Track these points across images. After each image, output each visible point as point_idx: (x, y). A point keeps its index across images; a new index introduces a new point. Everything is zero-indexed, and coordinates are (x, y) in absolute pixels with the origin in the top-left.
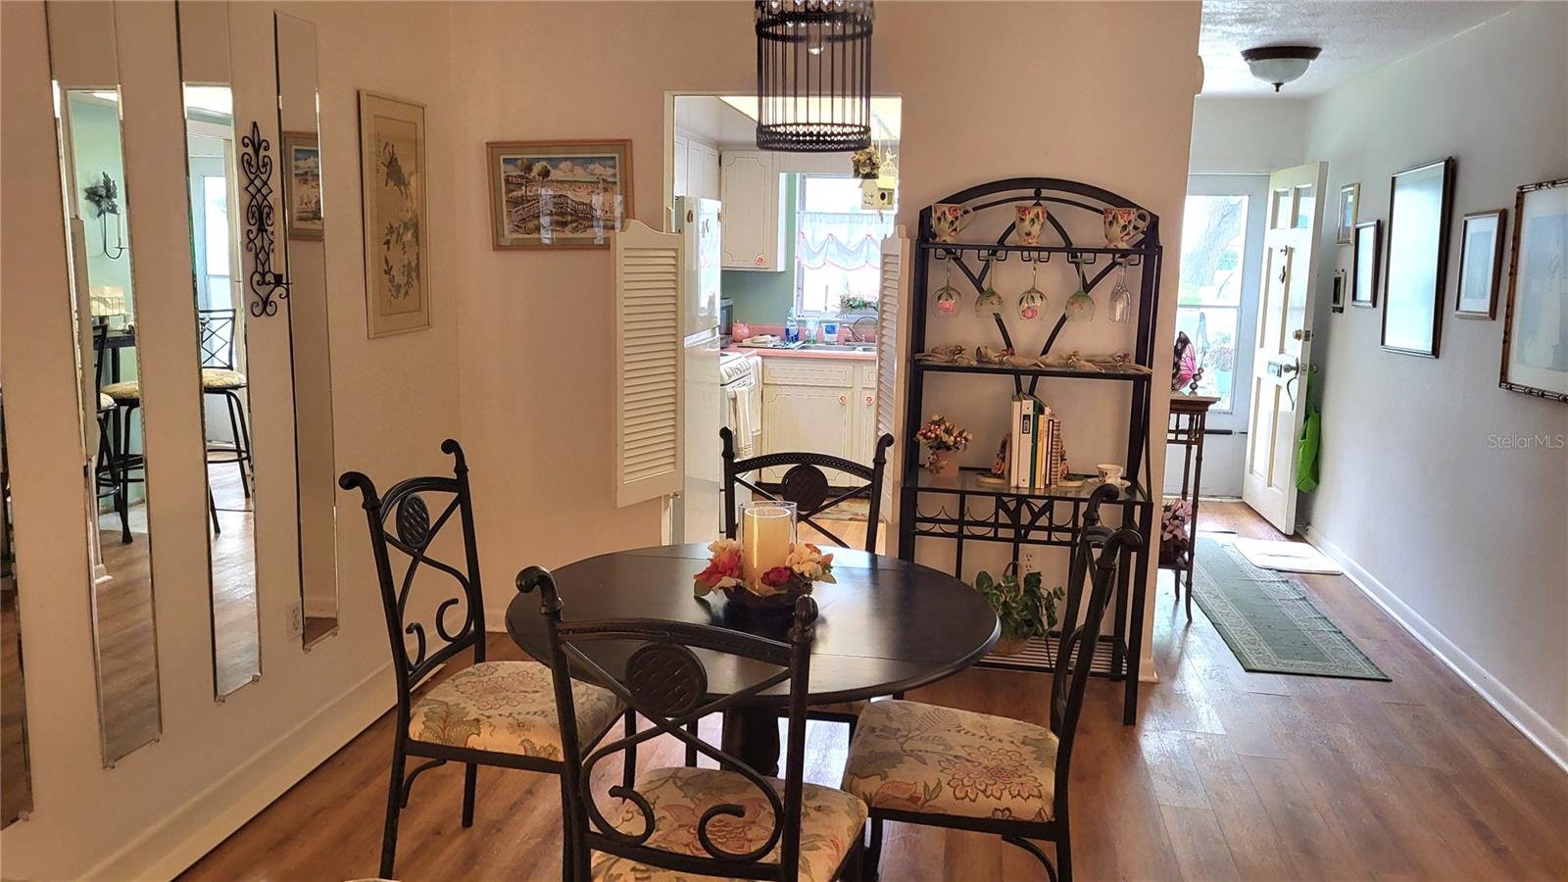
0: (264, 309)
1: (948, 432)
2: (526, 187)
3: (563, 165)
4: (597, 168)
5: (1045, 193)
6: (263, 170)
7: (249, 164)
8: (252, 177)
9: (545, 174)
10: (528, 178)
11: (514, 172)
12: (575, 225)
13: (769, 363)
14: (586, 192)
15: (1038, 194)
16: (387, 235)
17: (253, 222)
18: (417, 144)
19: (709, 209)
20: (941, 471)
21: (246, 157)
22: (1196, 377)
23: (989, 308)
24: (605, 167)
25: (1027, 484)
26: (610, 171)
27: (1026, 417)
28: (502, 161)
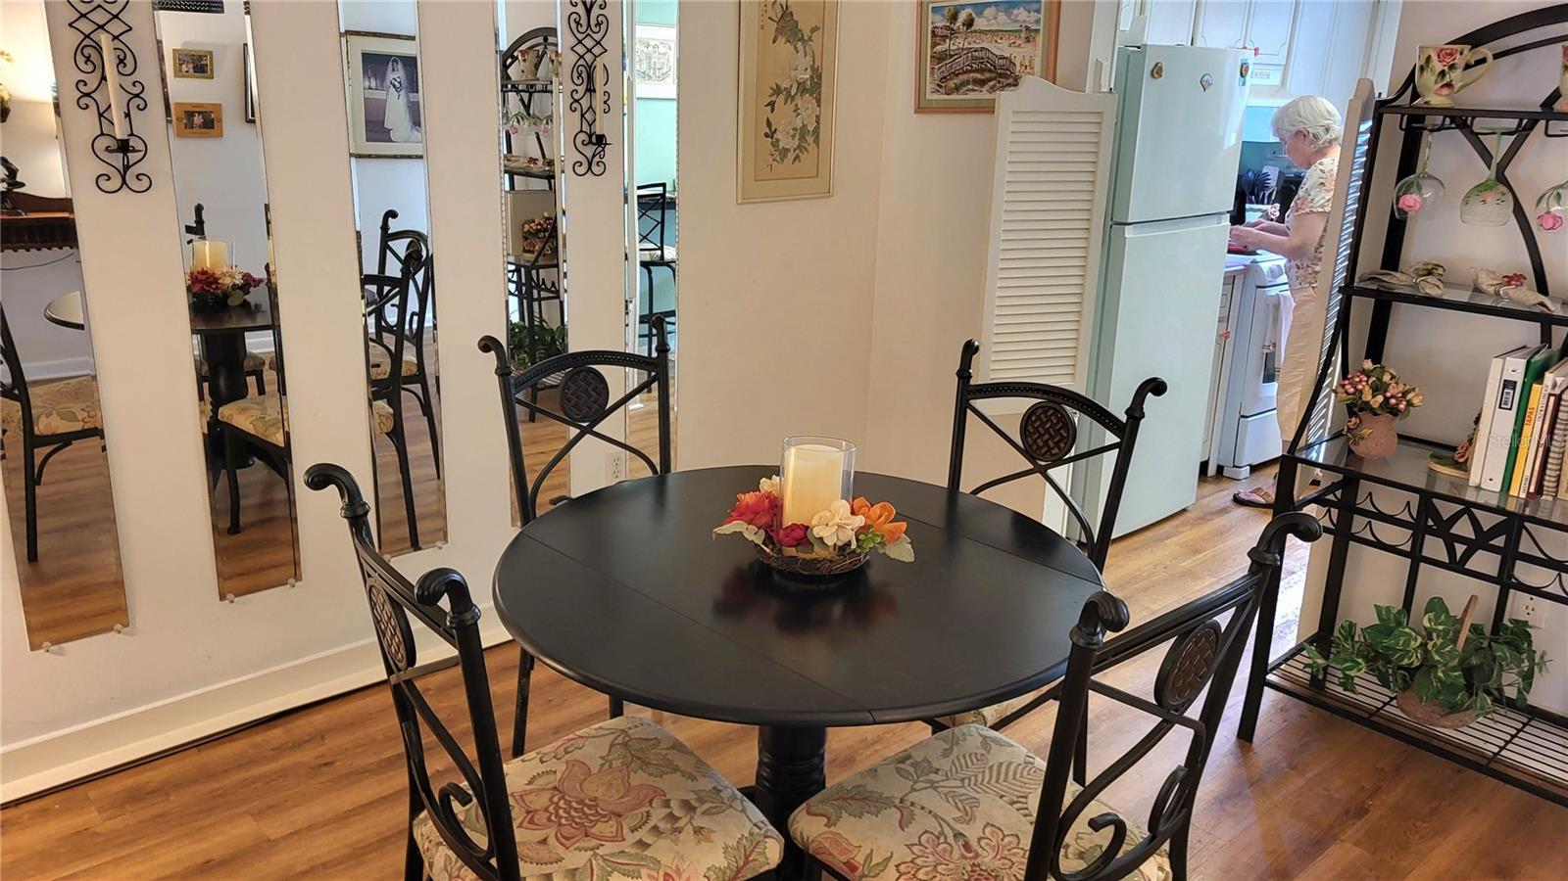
0: (590, 168)
2: (950, 40)
3: (988, 11)
4: (1022, 14)
6: (596, 29)
7: (578, 24)
8: (580, 37)
9: (969, 23)
10: (953, 30)
11: (941, 22)
12: (993, 83)
14: (1006, 44)
16: (772, 95)
17: (579, 82)
20: (1361, 442)
21: (574, 16)
24: (1029, 12)
25: (1496, 486)
26: (1034, 16)
27: (1509, 384)
28: (930, 10)
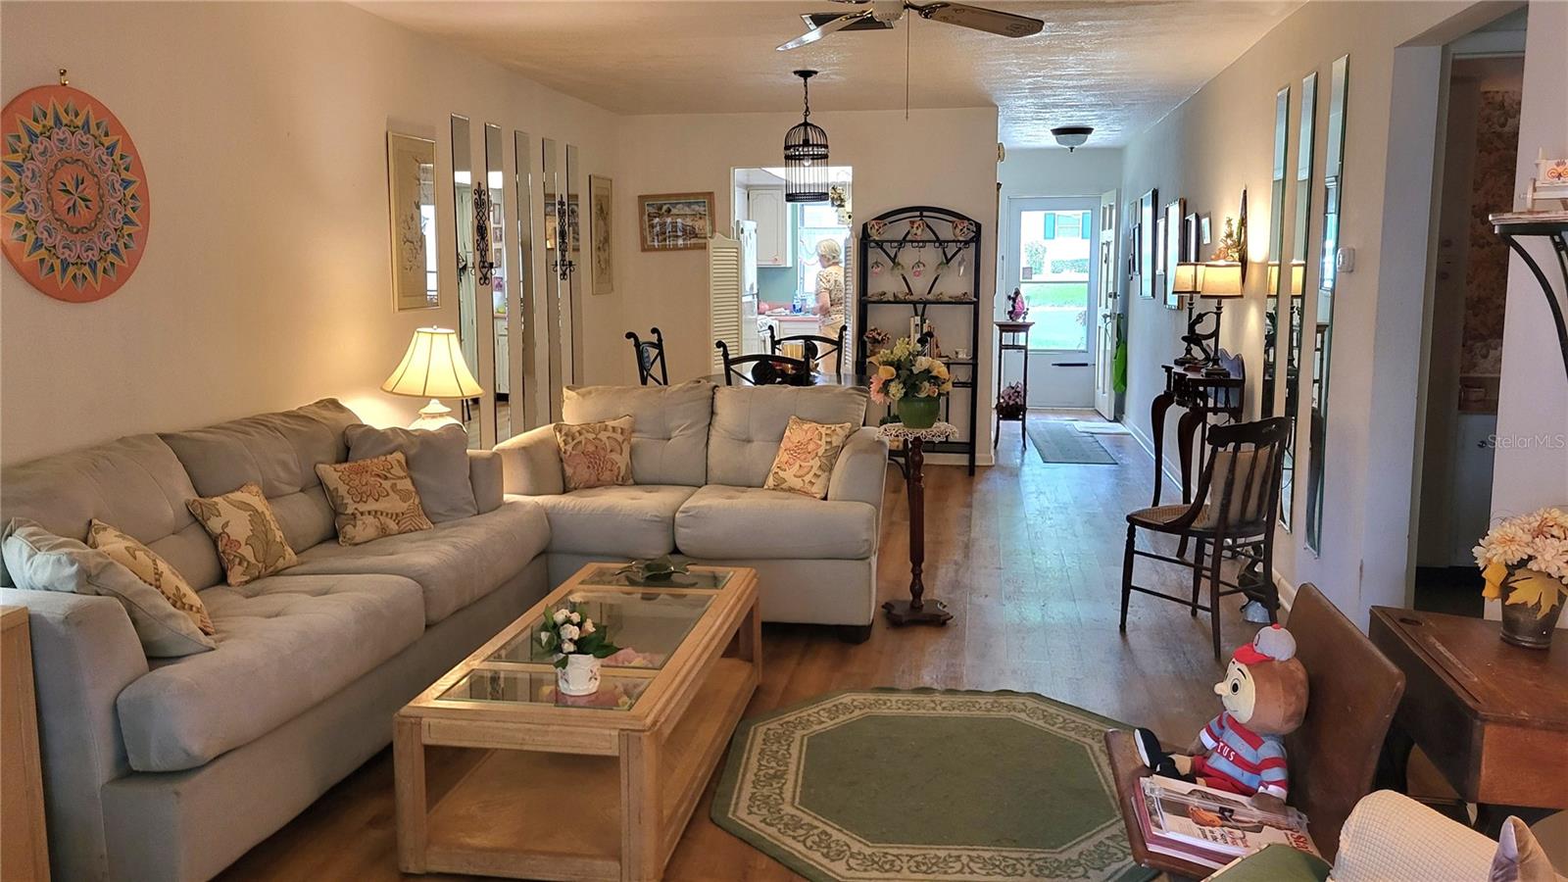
1: (879, 334)
2: (659, 218)
3: (678, 206)
4: (696, 208)
5: (925, 214)
9: (669, 211)
10: (659, 214)
11: (652, 210)
12: (684, 237)
13: (782, 323)
14: (690, 220)
15: (921, 214)
18: (608, 198)
19: (749, 226)
22: (1025, 313)
23: (898, 272)
24: (700, 207)
26: (703, 209)
27: (917, 325)
28: (646, 205)
